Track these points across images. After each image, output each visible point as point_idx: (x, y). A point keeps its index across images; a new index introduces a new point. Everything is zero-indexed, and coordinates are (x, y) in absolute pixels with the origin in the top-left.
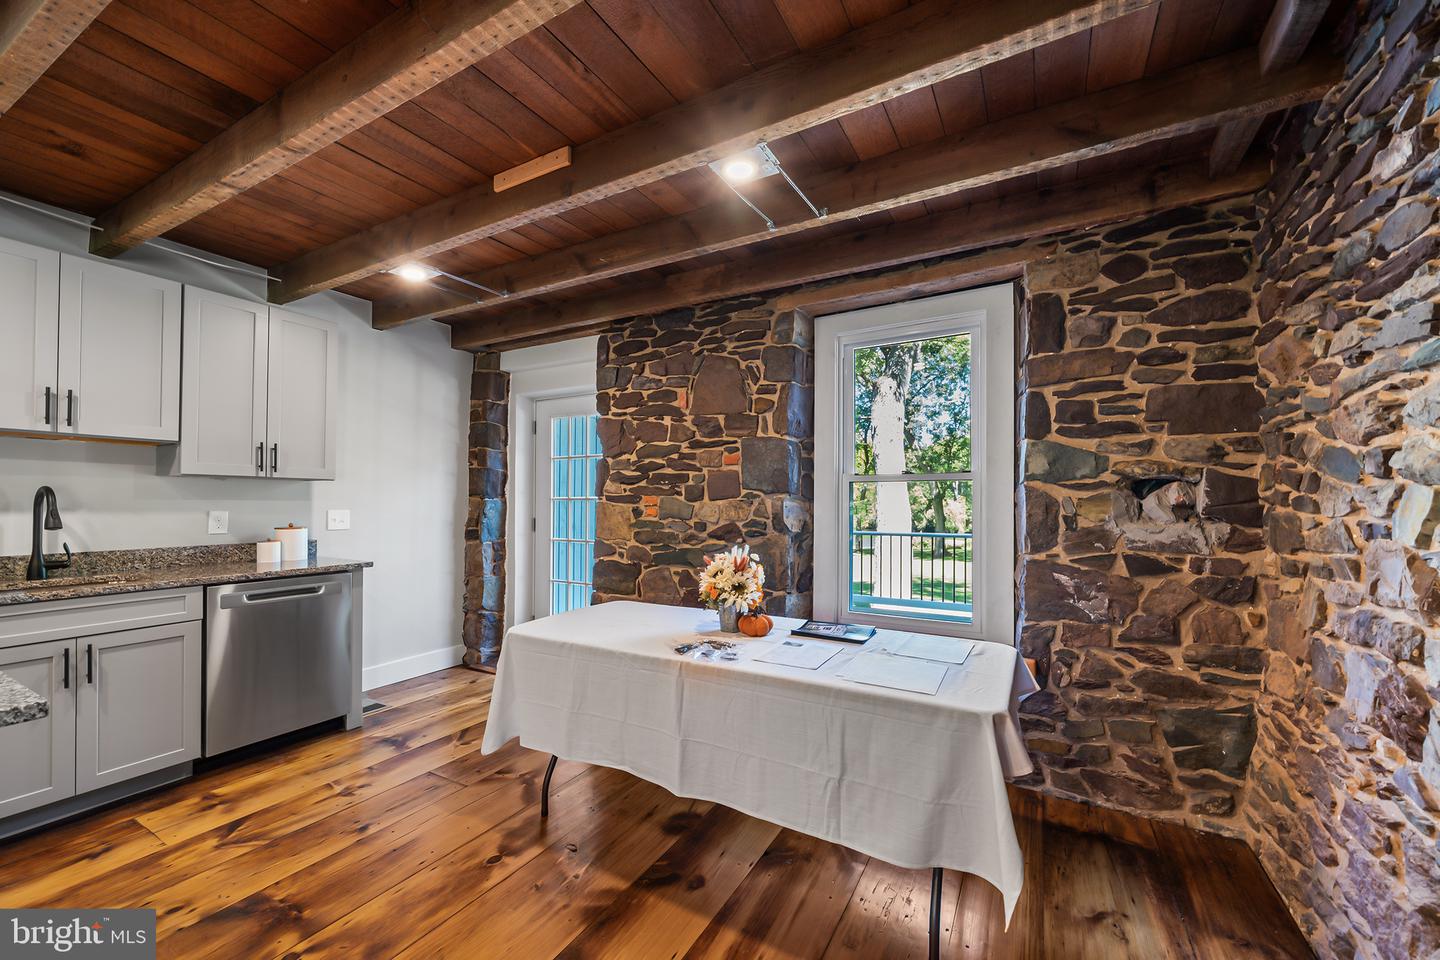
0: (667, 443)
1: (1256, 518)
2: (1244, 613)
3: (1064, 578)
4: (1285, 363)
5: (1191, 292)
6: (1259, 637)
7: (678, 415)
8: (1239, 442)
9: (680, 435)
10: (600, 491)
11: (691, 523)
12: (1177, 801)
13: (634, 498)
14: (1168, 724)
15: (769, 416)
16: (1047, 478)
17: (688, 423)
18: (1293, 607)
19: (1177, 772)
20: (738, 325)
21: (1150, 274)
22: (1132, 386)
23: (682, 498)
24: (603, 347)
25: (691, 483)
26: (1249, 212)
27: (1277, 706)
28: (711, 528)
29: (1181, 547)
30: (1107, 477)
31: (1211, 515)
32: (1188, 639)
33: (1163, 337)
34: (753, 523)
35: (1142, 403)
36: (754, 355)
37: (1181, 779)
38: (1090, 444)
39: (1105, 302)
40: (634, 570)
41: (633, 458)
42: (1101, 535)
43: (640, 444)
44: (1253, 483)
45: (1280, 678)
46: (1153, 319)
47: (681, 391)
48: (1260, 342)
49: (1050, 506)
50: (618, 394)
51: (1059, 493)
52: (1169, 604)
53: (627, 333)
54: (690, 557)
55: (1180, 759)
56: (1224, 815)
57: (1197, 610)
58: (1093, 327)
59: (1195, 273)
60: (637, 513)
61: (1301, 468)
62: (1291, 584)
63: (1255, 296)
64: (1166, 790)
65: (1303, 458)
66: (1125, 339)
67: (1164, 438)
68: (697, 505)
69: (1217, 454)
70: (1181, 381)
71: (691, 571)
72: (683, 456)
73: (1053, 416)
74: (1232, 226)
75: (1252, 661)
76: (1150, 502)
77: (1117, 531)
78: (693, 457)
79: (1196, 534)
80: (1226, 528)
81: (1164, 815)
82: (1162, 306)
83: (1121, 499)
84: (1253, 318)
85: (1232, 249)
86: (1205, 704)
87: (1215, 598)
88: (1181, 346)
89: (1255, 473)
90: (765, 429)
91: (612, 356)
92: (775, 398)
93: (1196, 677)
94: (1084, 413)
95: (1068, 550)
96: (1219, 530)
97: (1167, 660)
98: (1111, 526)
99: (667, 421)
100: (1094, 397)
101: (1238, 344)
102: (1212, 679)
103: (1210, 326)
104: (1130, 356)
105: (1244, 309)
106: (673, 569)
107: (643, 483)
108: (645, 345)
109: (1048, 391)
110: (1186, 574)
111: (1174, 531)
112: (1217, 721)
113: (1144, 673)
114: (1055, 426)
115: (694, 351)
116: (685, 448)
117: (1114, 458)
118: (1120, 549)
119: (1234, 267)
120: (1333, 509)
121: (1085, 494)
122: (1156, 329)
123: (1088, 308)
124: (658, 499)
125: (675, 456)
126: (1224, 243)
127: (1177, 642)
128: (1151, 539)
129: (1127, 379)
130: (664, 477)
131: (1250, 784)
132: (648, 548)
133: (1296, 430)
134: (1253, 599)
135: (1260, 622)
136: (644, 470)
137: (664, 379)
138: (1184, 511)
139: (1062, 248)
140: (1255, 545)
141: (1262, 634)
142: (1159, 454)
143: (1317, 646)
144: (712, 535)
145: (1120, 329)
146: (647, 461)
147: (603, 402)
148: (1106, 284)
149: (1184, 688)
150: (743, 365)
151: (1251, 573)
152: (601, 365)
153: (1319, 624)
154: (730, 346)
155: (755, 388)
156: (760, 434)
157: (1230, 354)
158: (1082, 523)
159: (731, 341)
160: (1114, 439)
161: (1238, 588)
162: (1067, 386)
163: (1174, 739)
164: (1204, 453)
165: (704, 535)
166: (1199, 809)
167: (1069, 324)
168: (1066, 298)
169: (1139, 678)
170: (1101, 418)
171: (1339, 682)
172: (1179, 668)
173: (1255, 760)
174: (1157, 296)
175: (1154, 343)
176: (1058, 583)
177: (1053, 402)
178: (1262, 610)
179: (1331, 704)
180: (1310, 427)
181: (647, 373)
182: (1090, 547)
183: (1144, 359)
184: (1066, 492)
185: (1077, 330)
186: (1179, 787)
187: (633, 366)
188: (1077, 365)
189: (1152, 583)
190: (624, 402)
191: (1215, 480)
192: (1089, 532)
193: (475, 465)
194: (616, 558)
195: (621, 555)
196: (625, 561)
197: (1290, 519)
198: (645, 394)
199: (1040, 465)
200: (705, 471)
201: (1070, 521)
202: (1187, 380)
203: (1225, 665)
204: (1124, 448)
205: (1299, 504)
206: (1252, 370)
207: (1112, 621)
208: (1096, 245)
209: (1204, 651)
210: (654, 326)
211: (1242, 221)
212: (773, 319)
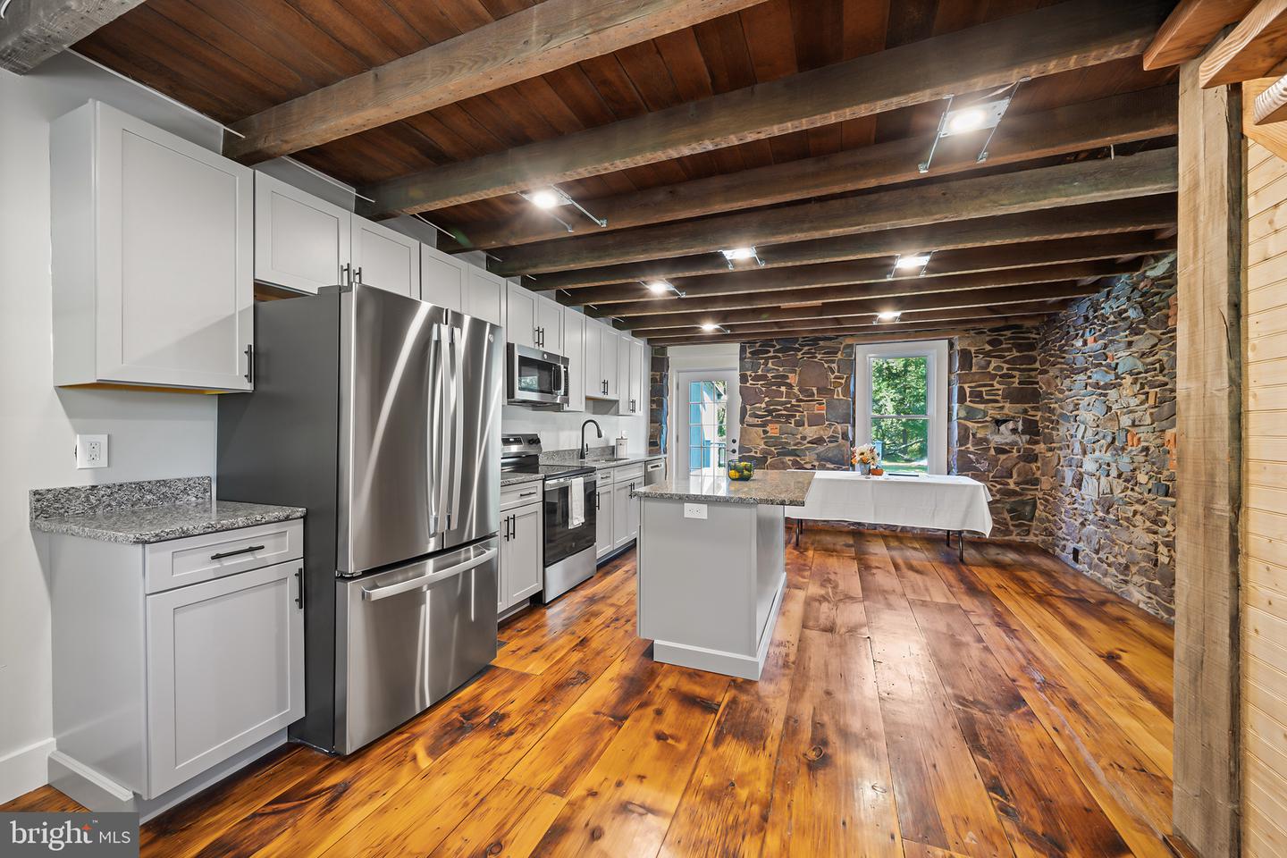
0: (784, 399)
1: (1038, 434)
2: (1033, 466)
3: (971, 456)
4: (1049, 384)
5: (1018, 354)
6: (1038, 474)
7: (790, 386)
8: (1033, 407)
9: (792, 396)
10: (742, 421)
11: (799, 436)
12: (1010, 533)
13: (764, 425)
14: (1008, 507)
15: (840, 389)
16: (965, 419)
17: (796, 390)
18: (1050, 461)
19: (1010, 523)
20: (823, 348)
21: (1004, 346)
22: (997, 386)
23: (792, 425)
24: (743, 350)
25: (797, 418)
26: (1037, 329)
27: (1044, 494)
28: (808, 440)
29: (1014, 444)
30: (988, 419)
31: (1024, 432)
32: (1015, 476)
33: (1008, 369)
34: (833, 437)
35: (1000, 392)
36: (833, 362)
37: (1012, 525)
38: (981, 406)
39: (987, 354)
40: (765, 459)
41: (763, 405)
42: (986, 440)
43: (767, 399)
44: (1037, 421)
45: (1046, 483)
46: (1004, 362)
47: (790, 375)
48: (1040, 374)
49: (966, 429)
50: (753, 374)
51: (970, 424)
52: (1009, 464)
53: (758, 345)
54: (798, 453)
55: (1012, 518)
56: (1026, 535)
57: (1017, 467)
58: (983, 363)
59: (1019, 347)
60: (765, 432)
61: (1053, 418)
62: (1050, 454)
63: (1039, 358)
64: (1007, 529)
65: (1054, 415)
66: (994, 369)
67: (1007, 405)
68: (801, 428)
69: (1025, 411)
70: (1014, 385)
71: (798, 459)
72: (793, 406)
73: (968, 395)
74: (1032, 333)
75: (1036, 482)
76: (1002, 428)
77: (991, 438)
78: (799, 406)
79: (1018, 439)
80: (1028, 437)
81: (1007, 538)
82: (1008, 358)
83: (992, 427)
84: (1037, 365)
85: (1031, 341)
86: (1020, 498)
87: (1025, 461)
88: (1014, 373)
89: (1038, 418)
90: (838, 395)
91: (748, 355)
92: (843, 381)
93: (1017, 489)
94: (980, 395)
95: (973, 446)
96: (1026, 437)
97: (1008, 484)
98: (989, 437)
99: (783, 389)
100: (983, 389)
101: (1033, 373)
102: (1023, 489)
103: (1024, 366)
104: (996, 375)
105: (1035, 362)
106: (787, 458)
107: (769, 418)
108: (769, 352)
109: (966, 386)
110: (1015, 453)
111: (1011, 438)
112: (1024, 503)
113: (1000, 489)
114: (968, 399)
115: (798, 357)
116: (794, 402)
117: (990, 412)
118: (992, 445)
119: (1032, 347)
120: (1062, 431)
121: (980, 425)
122: (1006, 366)
123: (981, 356)
124: (778, 426)
125: (789, 406)
126: (1029, 338)
127: (1012, 478)
128: (1003, 441)
129: (995, 383)
130: (782, 415)
131: (1034, 523)
132: (773, 449)
133: (1052, 406)
134: (1036, 461)
135: (1038, 468)
136: (770, 412)
137: (781, 369)
138: (1014, 431)
139: (972, 332)
140: (1037, 443)
141: (1039, 472)
142: (1006, 411)
143: (1058, 470)
144: (809, 443)
145: (993, 365)
146: (772, 407)
147: (743, 378)
148: (988, 348)
149: (1014, 493)
150: (826, 365)
151: (1036, 452)
152: (742, 359)
153: (1058, 464)
154: (819, 357)
155: (833, 376)
156: (835, 397)
157: (1030, 377)
158: (978, 436)
159: (819, 354)
160: (990, 405)
161: (1030, 457)
162: (973, 384)
163: (1009, 511)
164: (1021, 411)
165: (805, 442)
166: (1018, 534)
167: (974, 361)
168: (973, 352)
169: (998, 491)
170: (986, 397)
171: (1063, 479)
172: (1012, 486)
173: (1037, 515)
174: (1006, 354)
175: (1005, 371)
176: (969, 458)
177: (968, 390)
178: (1039, 464)
179: (1061, 486)
180: (1056, 406)
181: (770, 365)
182: (982, 444)
183: (1001, 376)
184: (973, 424)
185: (977, 364)
186: (1012, 528)
187: (762, 361)
188: (977, 377)
189: (1003, 457)
190: (757, 378)
191: (1025, 421)
192: (981, 439)
193: (654, 406)
194: (752, 454)
195: (756, 453)
196: (758, 455)
197: (1050, 434)
198: (769, 375)
199: (963, 414)
200: (805, 413)
201: (974, 435)
202: (1016, 385)
203: (1027, 484)
204: (994, 408)
205: (1053, 429)
206: (1037, 383)
207: (989, 471)
208: (985, 333)
209: (1020, 479)
210: (775, 343)
211: (1035, 332)
212: (842, 346)
